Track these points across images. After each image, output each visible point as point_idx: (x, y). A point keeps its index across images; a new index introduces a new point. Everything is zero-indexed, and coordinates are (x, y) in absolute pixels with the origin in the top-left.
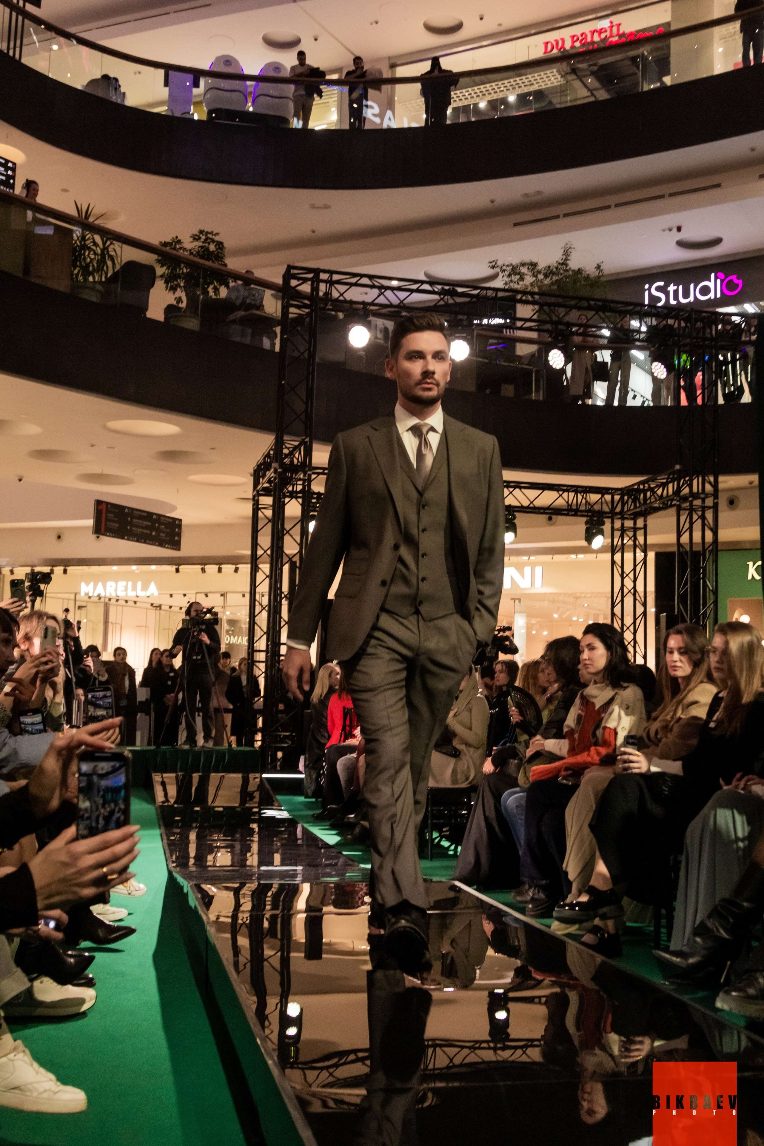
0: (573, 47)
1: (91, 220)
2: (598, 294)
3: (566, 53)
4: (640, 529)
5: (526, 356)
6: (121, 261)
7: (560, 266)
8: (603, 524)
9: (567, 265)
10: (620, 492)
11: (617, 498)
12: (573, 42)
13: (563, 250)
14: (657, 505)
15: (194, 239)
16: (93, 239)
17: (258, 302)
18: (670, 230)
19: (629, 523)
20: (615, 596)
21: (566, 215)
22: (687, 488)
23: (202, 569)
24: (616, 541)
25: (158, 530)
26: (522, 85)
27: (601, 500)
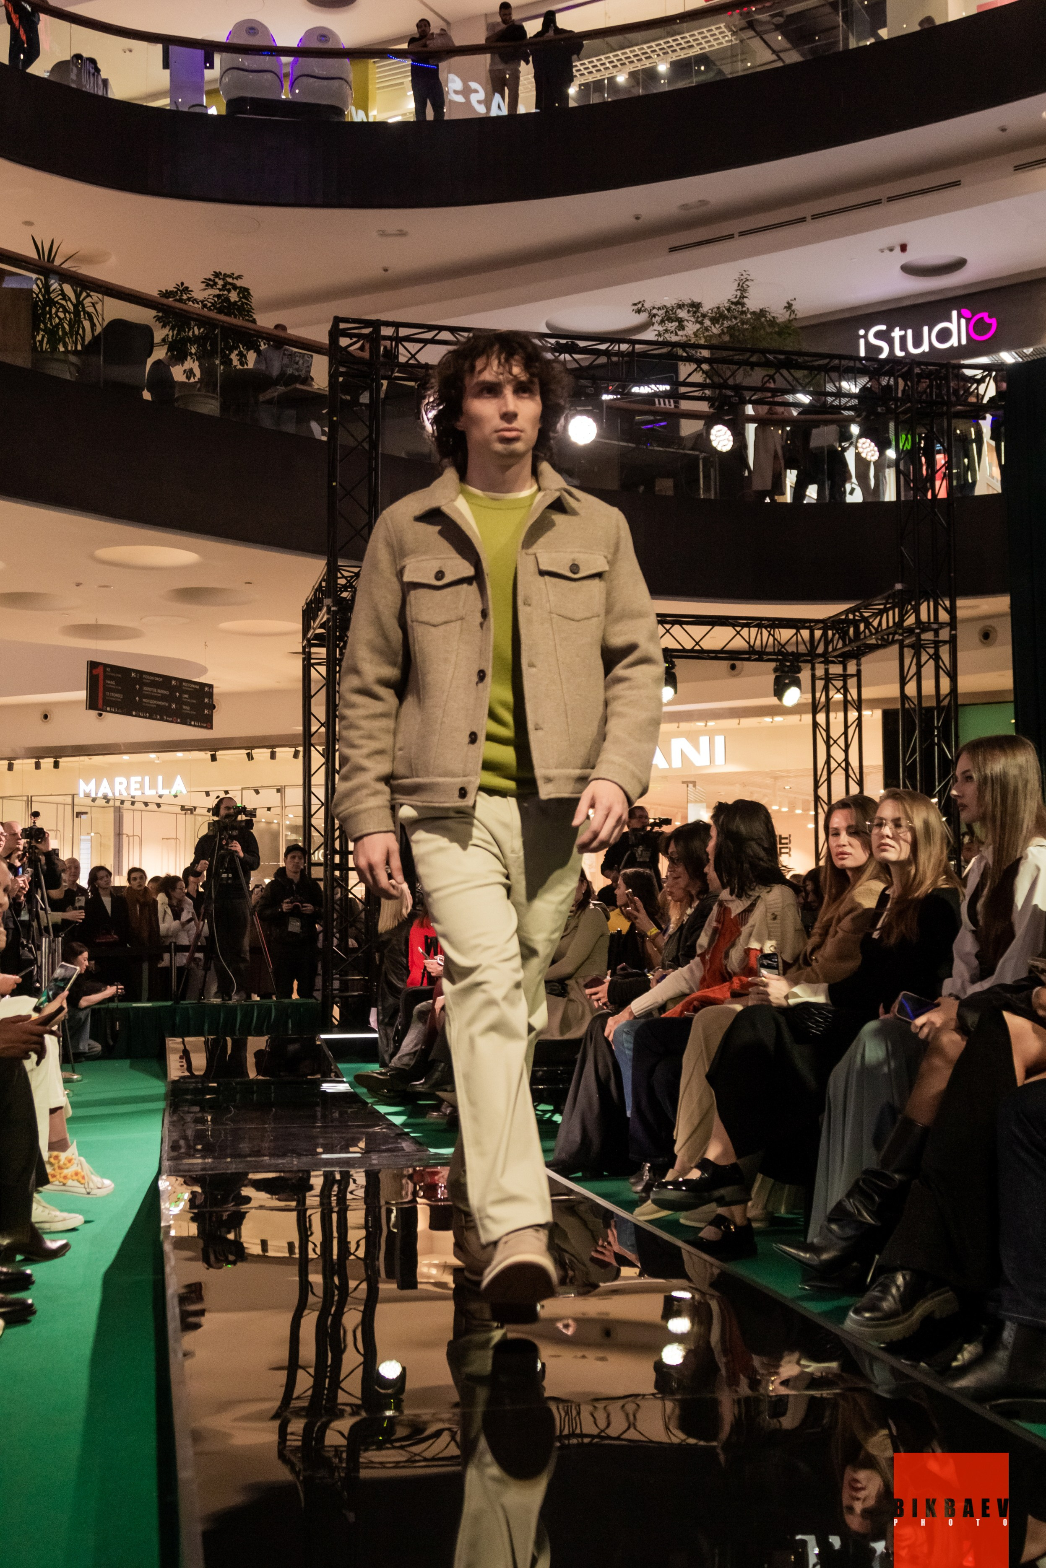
1: (57, 262)
2: (790, 345)
4: (852, 676)
5: (689, 437)
6: (103, 319)
7: (734, 307)
8: (799, 670)
9: (743, 305)
10: (821, 625)
11: (818, 633)
13: (736, 283)
14: (873, 641)
15: (208, 285)
16: (62, 290)
17: (304, 371)
18: (891, 250)
19: (836, 669)
20: (819, 773)
21: (742, 234)
22: (914, 615)
23: (248, 754)
24: (818, 695)
25: (180, 702)
26: (677, 48)
27: (795, 637)
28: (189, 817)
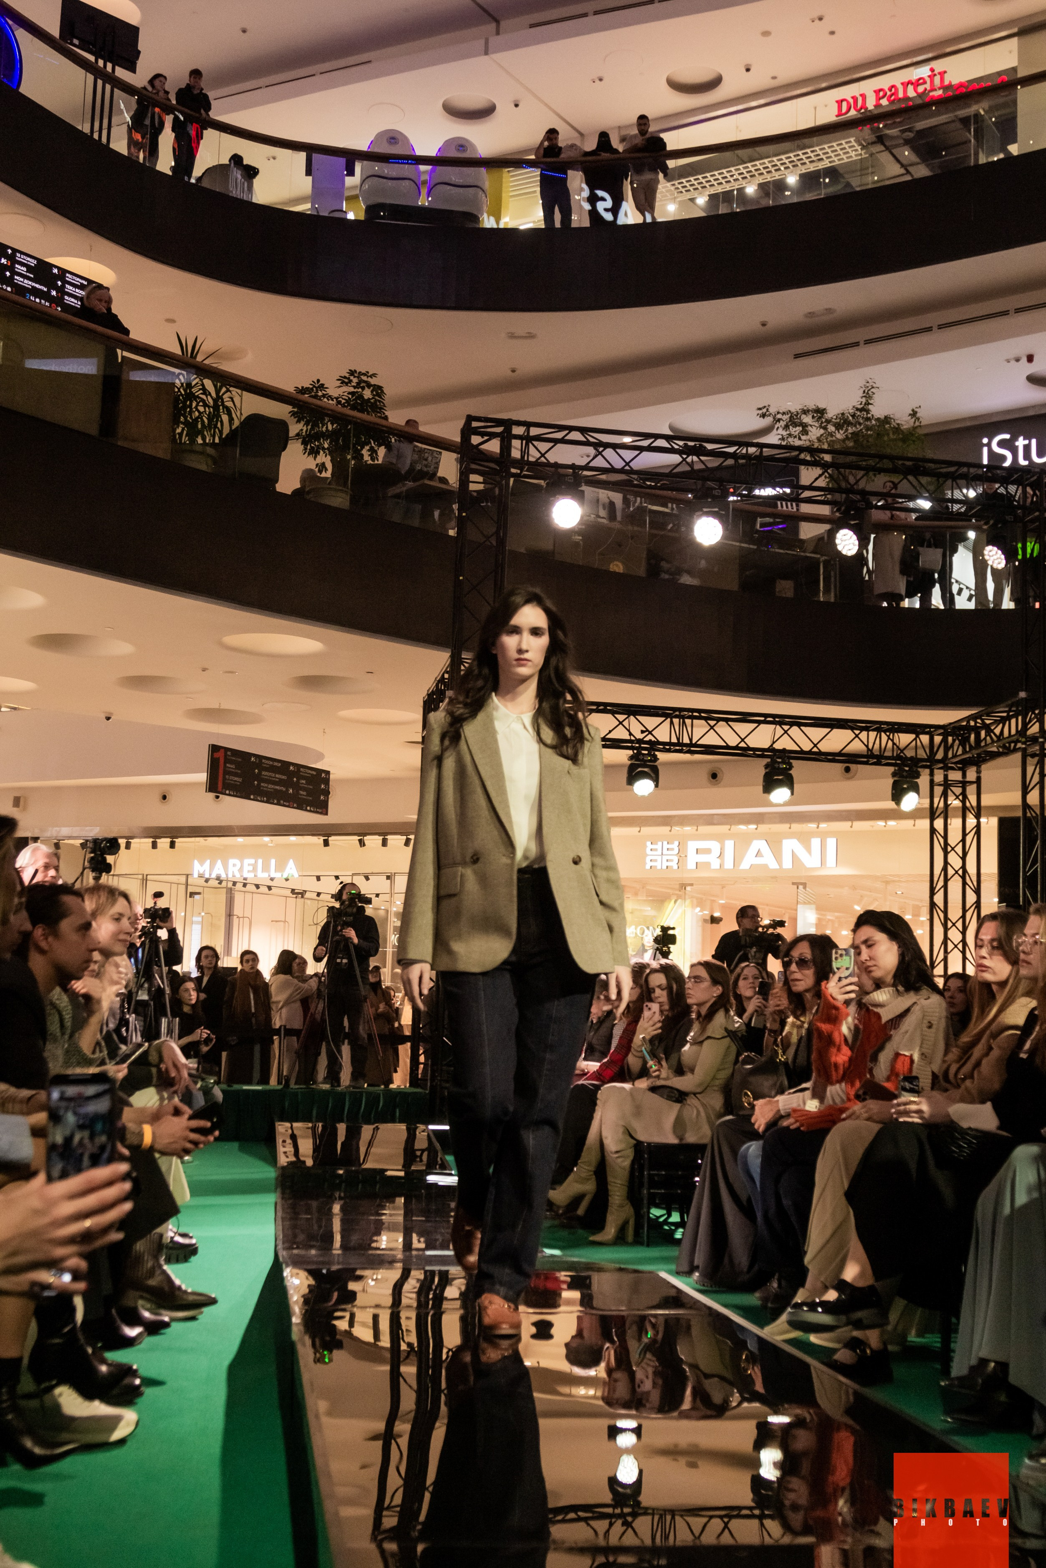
0: (878, 105)
1: (199, 358)
2: (912, 451)
3: (868, 114)
4: (971, 783)
5: (810, 540)
6: (241, 414)
7: (858, 413)
8: (918, 776)
9: (868, 411)
10: (942, 731)
11: (938, 739)
12: (879, 99)
13: (862, 390)
14: (995, 749)
15: (343, 382)
16: (203, 385)
17: (432, 467)
18: (1018, 360)
19: (955, 775)
20: (936, 879)
21: (868, 342)
22: (1037, 724)
23: (360, 841)
24: (936, 800)
25: (297, 787)
26: (807, 161)
27: (914, 743)
28: (300, 901)
